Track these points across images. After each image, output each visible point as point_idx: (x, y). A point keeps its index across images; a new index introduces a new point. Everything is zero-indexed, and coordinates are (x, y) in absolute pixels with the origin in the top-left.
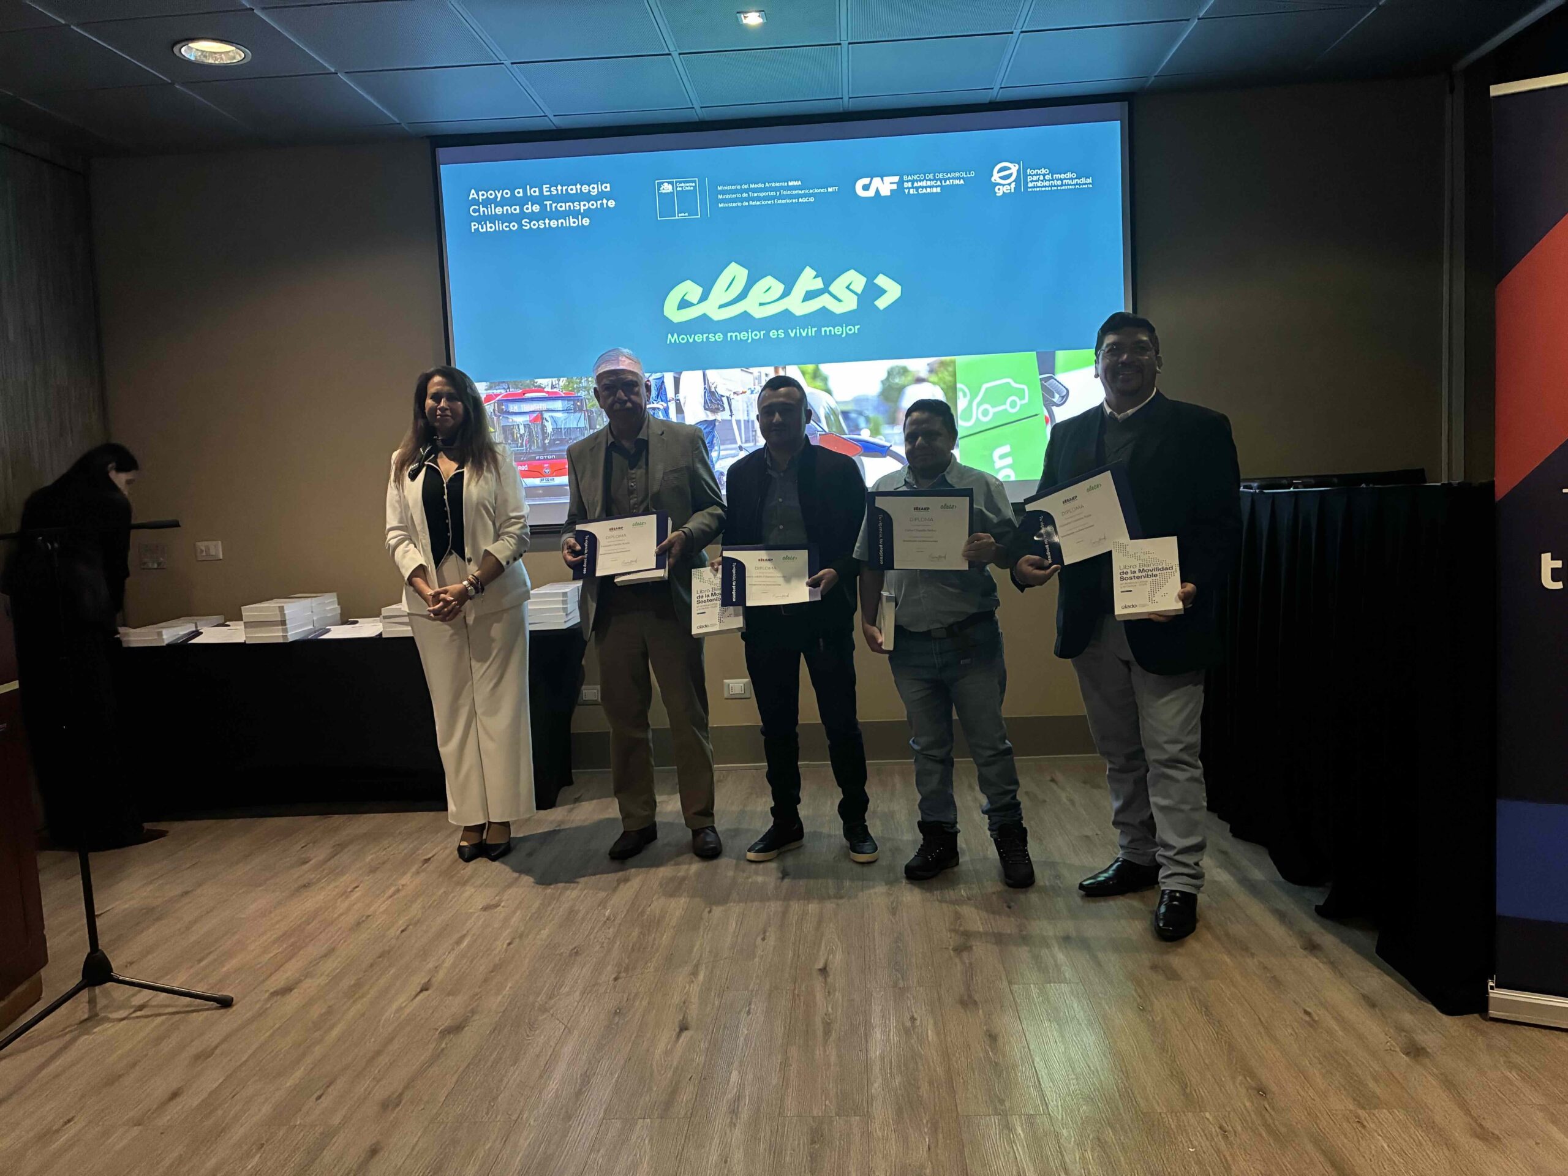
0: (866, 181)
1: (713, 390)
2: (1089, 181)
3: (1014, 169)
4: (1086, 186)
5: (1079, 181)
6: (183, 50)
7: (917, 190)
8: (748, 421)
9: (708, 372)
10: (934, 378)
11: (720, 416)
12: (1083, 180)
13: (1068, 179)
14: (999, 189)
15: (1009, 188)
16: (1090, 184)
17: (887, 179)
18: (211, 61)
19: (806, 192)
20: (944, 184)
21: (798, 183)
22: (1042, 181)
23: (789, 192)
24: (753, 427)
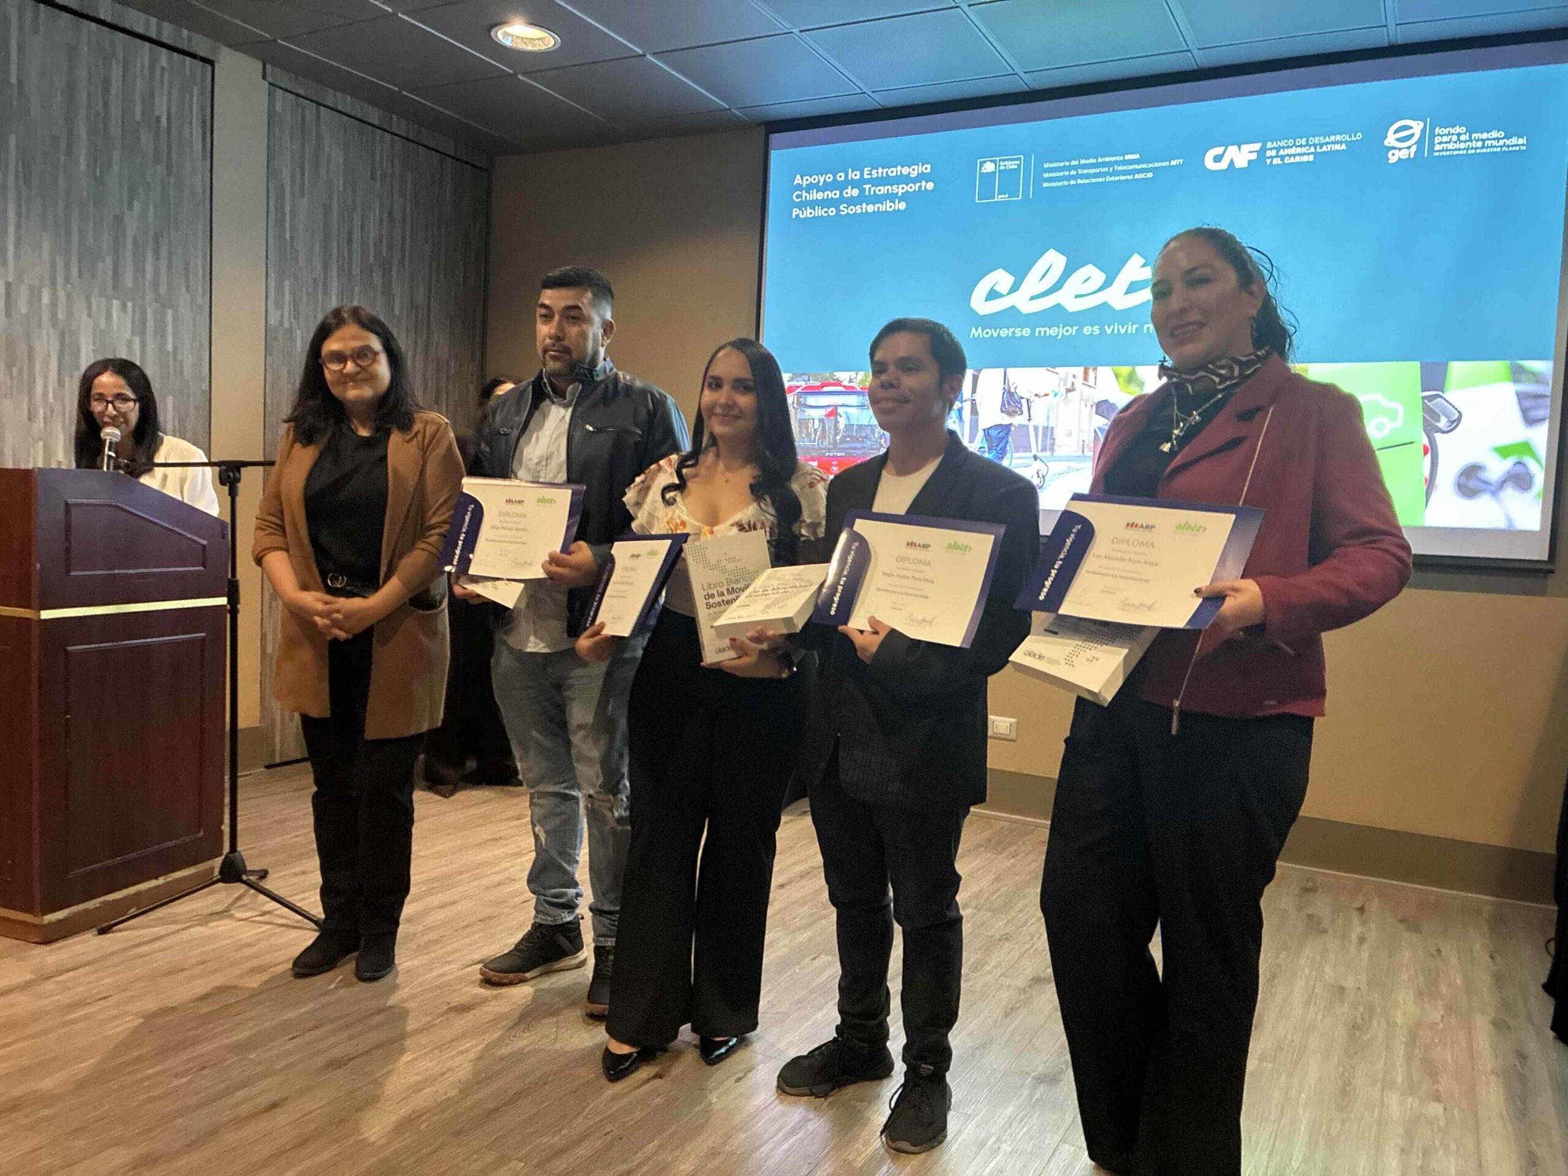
0: (1219, 150)
1: (1012, 390)
2: (1521, 141)
3: (1417, 127)
4: (1518, 148)
5: (1508, 142)
6: (498, 36)
7: (1282, 160)
8: (1047, 428)
9: (1010, 371)
11: (1017, 420)
12: (1514, 141)
13: (1494, 140)
14: (1393, 154)
15: (1406, 151)
16: (1523, 145)
17: (1246, 148)
19: (1145, 166)
20: (1318, 150)
21: (1136, 156)
22: (1456, 142)
23: (1125, 168)
24: (1052, 434)
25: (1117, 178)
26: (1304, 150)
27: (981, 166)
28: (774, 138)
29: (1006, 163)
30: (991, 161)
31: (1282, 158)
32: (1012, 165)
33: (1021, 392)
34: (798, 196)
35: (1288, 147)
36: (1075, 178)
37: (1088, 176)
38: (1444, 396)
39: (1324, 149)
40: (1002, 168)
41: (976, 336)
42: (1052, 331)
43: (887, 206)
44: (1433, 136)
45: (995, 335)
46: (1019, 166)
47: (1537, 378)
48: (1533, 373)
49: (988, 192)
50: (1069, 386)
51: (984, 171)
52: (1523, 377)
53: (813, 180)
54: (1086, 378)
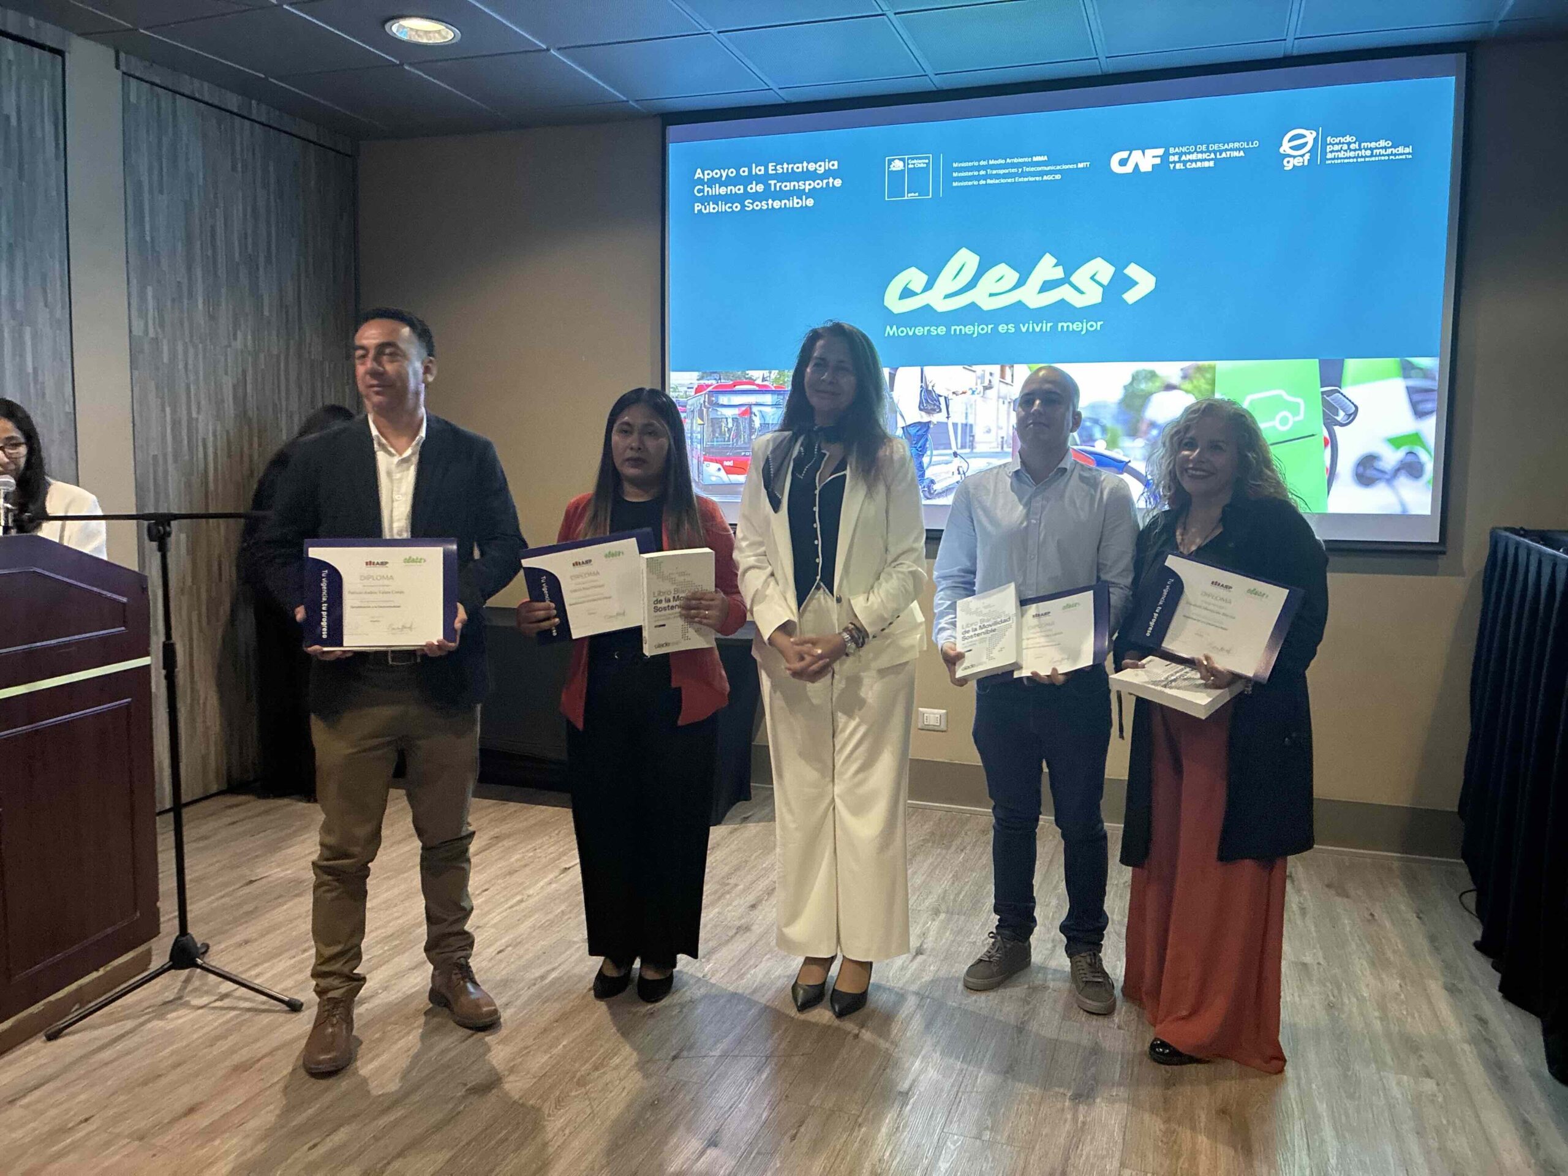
0: (1124, 154)
1: (930, 388)
2: (1407, 150)
3: (1310, 136)
4: (1404, 157)
5: (1395, 151)
6: (393, 29)
7: (1185, 165)
8: (966, 425)
9: (926, 369)
10: (1187, 385)
11: (937, 418)
12: (1401, 150)
13: (1381, 149)
14: (1288, 162)
15: (1301, 159)
16: (1409, 154)
17: (1150, 153)
19: (1052, 168)
20: (1218, 156)
21: (1046, 158)
22: (1346, 151)
23: (1033, 169)
24: (971, 431)
25: (1026, 179)
26: (1205, 156)
27: (889, 164)
28: (672, 130)
29: (915, 161)
30: (899, 159)
31: (1185, 163)
32: (920, 164)
33: (938, 390)
34: (699, 191)
35: (1190, 153)
36: (985, 177)
37: (998, 177)
38: (1342, 391)
39: (1224, 155)
40: (910, 166)
41: (891, 334)
42: (968, 330)
43: (795, 203)
44: (1325, 144)
45: (911, 333)
46: (928, 164)
47: (1425, 374)
48: (1421, 369)
49: (896, 190)
50: (986, 383)
51: (892, 168)
52: (1413, 372)
53: (716, 174)
54: (1003, 376)
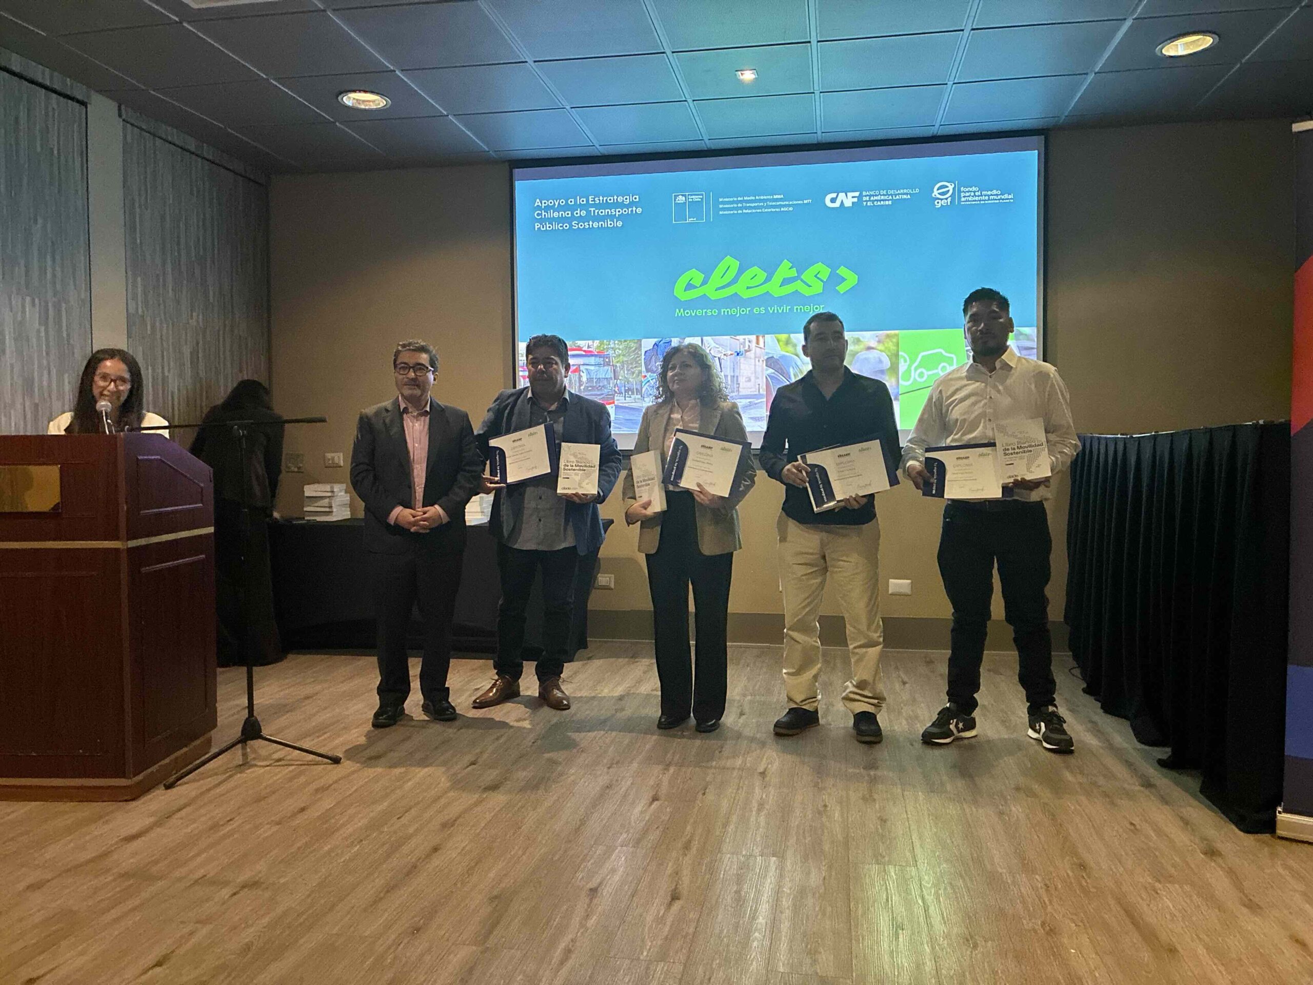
0: (834, 195)
3: (951, 187)
4: (1008, 201)
5: (1003, 197)
6: (344, 99)
7: (873, 203)
8: (734, 376)
9: (705, 338)
12: (1006, 196)
13: (993, 195)
14: (938, 203)
15: (946, 201)
16: (1011, 199)
17: (850, 195)
18: (363, 107)
19: (787, 203)
20: (894, 198)
21: (781, 196)
22: (973, 196)
23: (774, 203)
24: (737, 380)
25: (769, 210)
26: (886, 198)
28: (517, 171)
33: (714, 353)
34: (538, 215)
35: (876, 195)
36: (741, 208)
37: (750, 208)
39: (897, 197)
42: (733, 311)
43: (608, 224)
44: (960, 192)
45: (693, 314)
47: (1028, 337)
48: (1026, 335)
50: (747, 348)
53: (550, 203)
54: (758, 343)
